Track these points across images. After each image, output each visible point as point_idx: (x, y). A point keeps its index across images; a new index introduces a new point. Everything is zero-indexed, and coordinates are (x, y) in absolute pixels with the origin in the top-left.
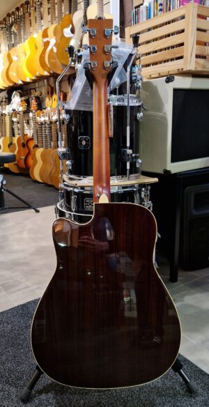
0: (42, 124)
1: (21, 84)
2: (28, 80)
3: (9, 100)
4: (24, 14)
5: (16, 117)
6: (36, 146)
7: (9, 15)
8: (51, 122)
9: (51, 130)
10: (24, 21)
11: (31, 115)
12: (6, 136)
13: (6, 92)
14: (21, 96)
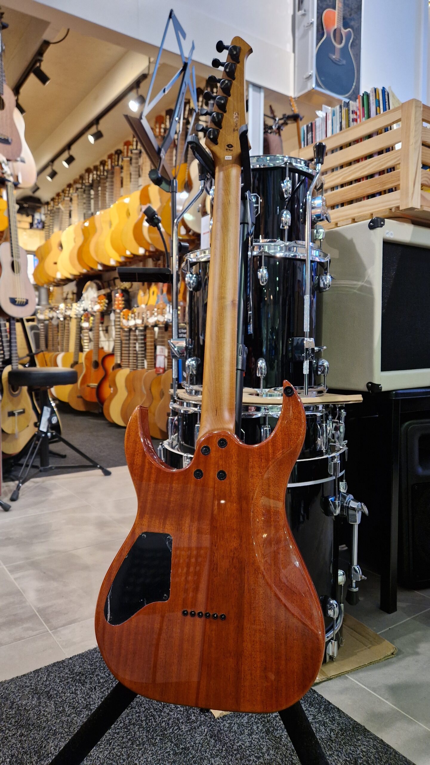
0: (130, 330)
1: (100, 271)
2: (112, 263)
3: (78, 296)
4: (113, 167)
5: (87, 320)
6: (119, 366)
7: (88, 171)
8: (146, 328)
9: (145, 339)
10: (112, 178)
11: (112, 316)
12: (67, 350)
13: (74, 283)
14: (99, 288)
